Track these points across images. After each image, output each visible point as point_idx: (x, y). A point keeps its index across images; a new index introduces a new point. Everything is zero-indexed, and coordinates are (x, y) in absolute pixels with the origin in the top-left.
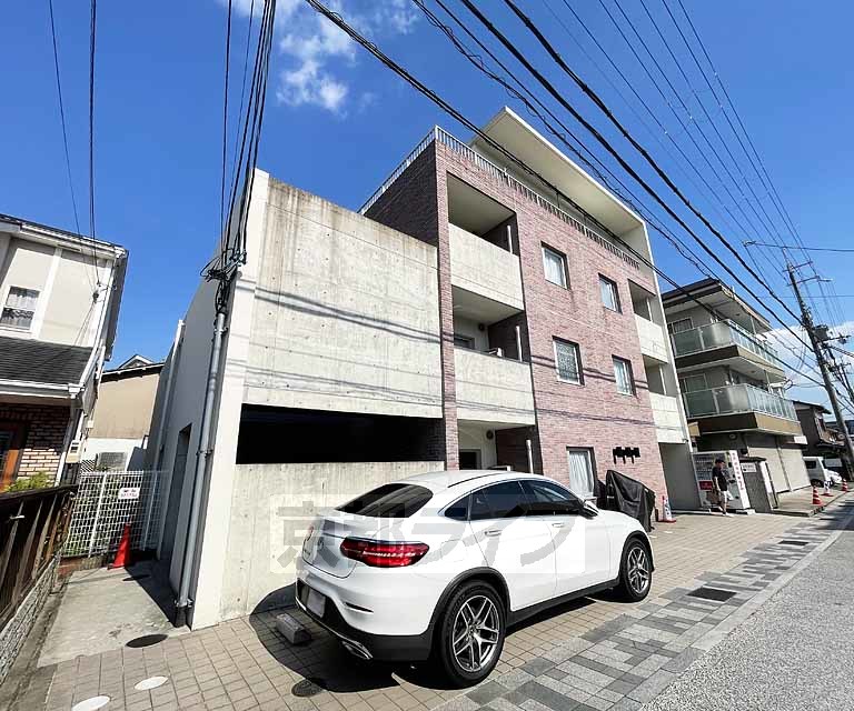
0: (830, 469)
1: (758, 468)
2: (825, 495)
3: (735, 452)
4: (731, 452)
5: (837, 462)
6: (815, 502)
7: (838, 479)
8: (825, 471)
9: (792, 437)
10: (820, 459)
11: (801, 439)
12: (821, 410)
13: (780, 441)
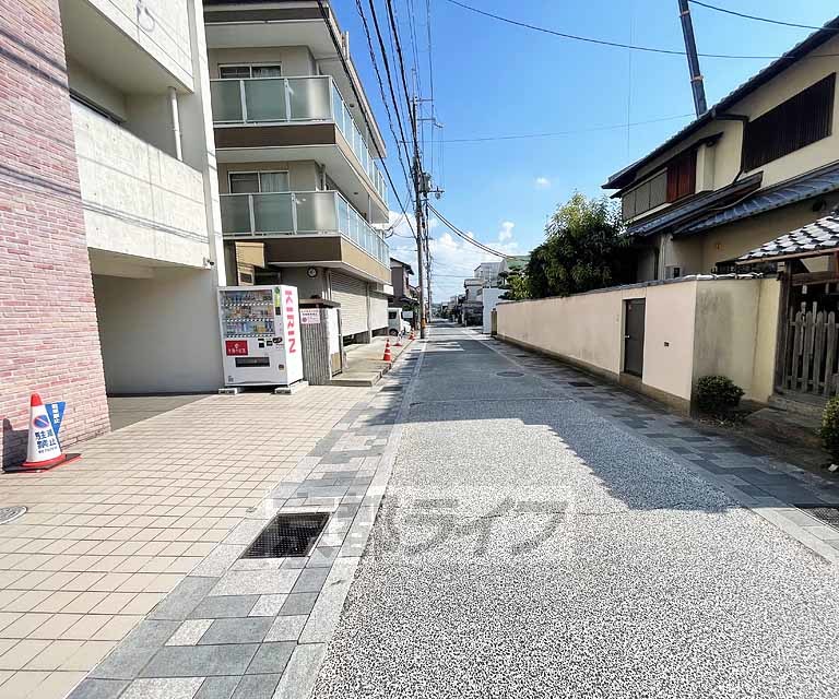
0: (405, 320)
1: (323, 317)
2: (397, 345)
3: (294, 290)
4: (284, 288)
5: (410, 314)
6: (386, 358)
7: (408, 328)
8: (402, 320)
9: (382, 286)
10: (401, 310)
11: (389, 290)
12: (408, 268)
13: (369, 287)
